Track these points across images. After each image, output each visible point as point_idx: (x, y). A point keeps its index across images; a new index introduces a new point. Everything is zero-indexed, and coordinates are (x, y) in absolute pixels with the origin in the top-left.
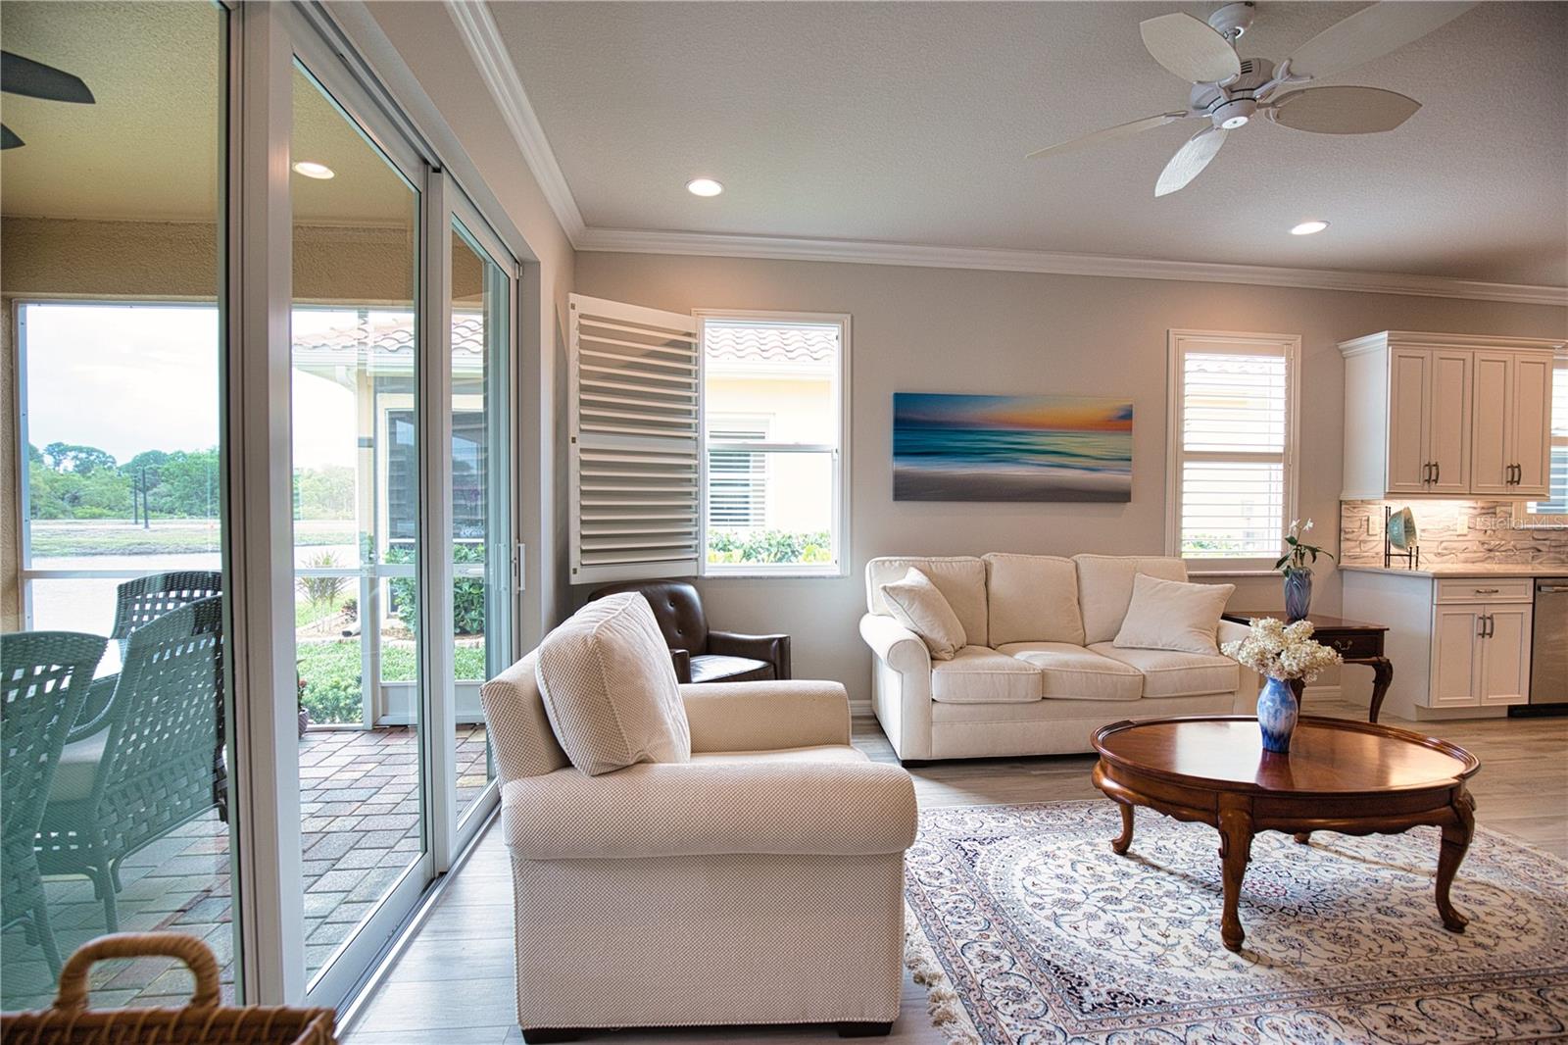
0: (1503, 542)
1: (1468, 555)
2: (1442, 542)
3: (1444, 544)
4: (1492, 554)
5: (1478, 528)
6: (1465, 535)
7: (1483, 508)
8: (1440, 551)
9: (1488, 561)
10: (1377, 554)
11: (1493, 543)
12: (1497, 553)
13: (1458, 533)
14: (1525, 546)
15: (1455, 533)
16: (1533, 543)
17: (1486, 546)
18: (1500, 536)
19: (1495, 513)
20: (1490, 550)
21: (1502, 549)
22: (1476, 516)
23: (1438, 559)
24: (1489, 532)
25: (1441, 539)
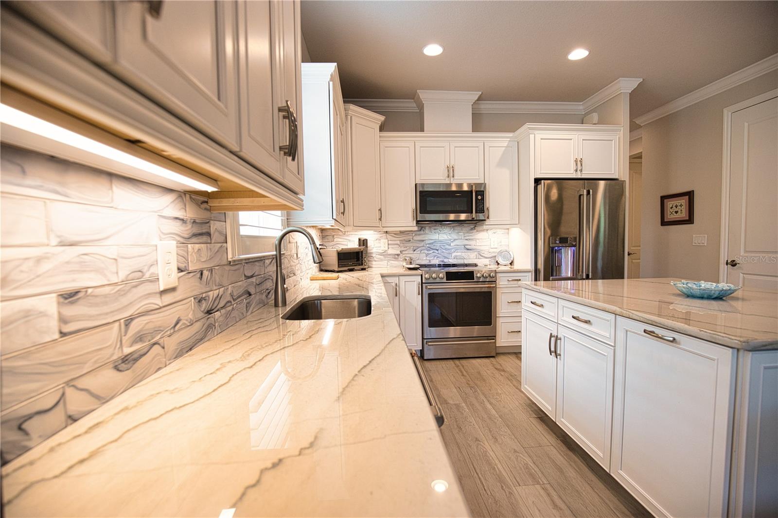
0: (221, 292)
2: (129, 321)
3: (135, 326)
4: (211, 320)
5: (190, 268)
6: (174, 290)
8: (127, 350)
11: (211, 295)
12: (217, 315)
13: (160, 287)
17: (204, 305)
18: (218, 280)
19: (209, 234)
24: (206, 273)
25: (127, 314)
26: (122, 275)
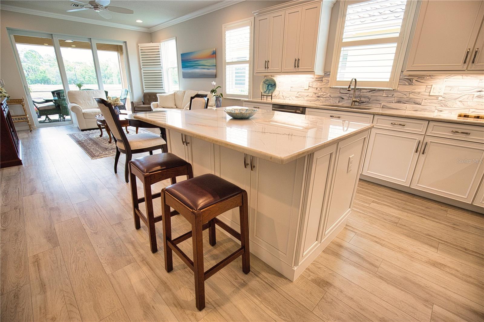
0: (325, 94)
1: (309, 98)
2: (298, 92)
3: (299, 93)
4: (319, 98)
5: (313, 87)
6: (308, 90)
7: (317, 78)
8: (297, 96)
9: (317, 101)
10: (275, 95)
11: (320, 93)
12: (321, 98)
13: (305, 89)
14: (335, 96)
15: (303, 89)
16: (340, 95)
17: (317, 95)
18: (323, 91)
19: (322, 81)
20: (318, 97)
21: (324, 96)
22: (313, 82)
23: (297, 99)
24: (318, 89)
26: (298, 86)
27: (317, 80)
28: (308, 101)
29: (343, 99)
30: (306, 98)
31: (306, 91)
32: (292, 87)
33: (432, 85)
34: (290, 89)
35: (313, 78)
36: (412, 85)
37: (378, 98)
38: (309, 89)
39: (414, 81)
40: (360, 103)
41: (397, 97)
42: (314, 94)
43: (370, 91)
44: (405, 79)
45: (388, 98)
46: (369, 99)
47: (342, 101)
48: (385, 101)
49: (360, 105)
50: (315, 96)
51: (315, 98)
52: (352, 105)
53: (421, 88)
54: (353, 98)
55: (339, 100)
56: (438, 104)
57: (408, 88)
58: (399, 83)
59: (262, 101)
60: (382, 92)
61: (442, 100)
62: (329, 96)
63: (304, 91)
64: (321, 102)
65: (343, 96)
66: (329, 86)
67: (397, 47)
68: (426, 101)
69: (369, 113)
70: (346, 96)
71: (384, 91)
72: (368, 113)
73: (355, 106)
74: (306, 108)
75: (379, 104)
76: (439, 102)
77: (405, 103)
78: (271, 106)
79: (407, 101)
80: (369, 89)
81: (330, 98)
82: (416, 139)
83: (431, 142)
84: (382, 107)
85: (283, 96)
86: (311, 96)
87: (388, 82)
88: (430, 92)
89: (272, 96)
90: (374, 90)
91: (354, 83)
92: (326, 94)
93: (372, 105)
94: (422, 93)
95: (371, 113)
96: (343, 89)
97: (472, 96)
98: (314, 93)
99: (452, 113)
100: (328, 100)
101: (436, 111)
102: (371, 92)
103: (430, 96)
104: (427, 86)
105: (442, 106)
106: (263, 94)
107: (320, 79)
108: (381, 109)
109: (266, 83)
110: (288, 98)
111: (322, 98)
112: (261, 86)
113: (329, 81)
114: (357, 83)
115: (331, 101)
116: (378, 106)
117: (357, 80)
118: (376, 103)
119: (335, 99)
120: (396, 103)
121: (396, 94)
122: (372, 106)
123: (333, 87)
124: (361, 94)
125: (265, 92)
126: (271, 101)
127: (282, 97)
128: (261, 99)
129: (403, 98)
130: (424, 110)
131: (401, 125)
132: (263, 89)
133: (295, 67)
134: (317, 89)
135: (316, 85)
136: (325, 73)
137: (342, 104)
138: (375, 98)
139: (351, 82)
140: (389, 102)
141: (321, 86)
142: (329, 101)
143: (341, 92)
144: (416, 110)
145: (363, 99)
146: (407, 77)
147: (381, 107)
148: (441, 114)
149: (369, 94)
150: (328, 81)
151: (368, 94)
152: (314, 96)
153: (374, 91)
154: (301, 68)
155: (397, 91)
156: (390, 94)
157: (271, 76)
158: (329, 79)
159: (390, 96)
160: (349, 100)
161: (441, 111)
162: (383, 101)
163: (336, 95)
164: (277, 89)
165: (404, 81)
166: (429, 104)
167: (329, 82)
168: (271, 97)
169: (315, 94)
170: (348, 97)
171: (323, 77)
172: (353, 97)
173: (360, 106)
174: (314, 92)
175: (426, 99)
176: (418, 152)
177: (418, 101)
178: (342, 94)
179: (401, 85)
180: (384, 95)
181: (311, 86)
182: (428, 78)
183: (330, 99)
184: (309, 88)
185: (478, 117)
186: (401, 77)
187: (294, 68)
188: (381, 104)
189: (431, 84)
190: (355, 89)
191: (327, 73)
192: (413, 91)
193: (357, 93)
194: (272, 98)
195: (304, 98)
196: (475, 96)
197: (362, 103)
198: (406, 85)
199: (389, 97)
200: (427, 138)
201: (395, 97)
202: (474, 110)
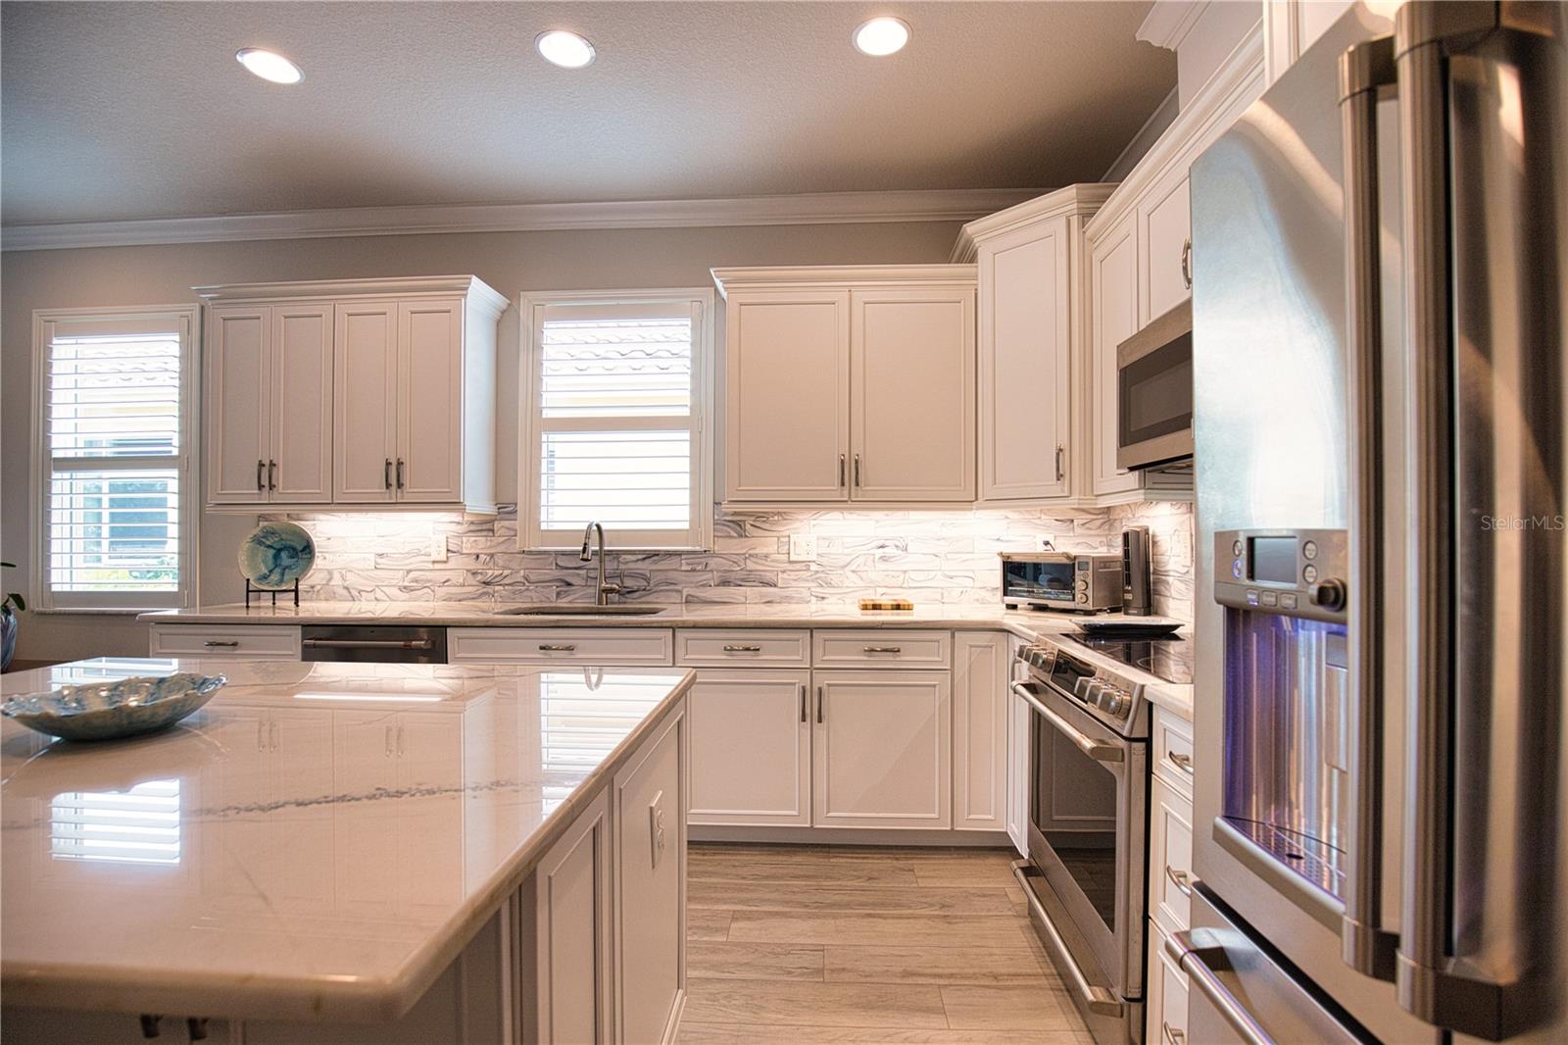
0: (506, 572)
1: (453, 590)
2: (409, 571)
3: (412, 575)
4: (489, 589)
5: (464, 551)
6: (445, 562)
7: (472, 523)
8: (406, 584)
9: (485, 598)
10: (312, 587)
11: (490, 572)
12: (497, 588)
13: (432, 559)
14: (542, 578)
15: (426, 558)
16: (558, 574)
17: (479, 577)
18: (501, 563)
19: (493, 531)
20: (486, 583)
21: (506, 581)
22: (460, 536)
23: (406, 596)
24: (482, 557)
25: (408, 568)
26: (406, 550)
27: (473, 528)
28: (449, 599)
29: (569, 584)
30: (442, 591)
31: (437, 566)
32: (381, 555)
33: (789, 536)
34: (376, 563)
35: (459, 523)
36: (746, 536)
37: (671, 574)
38: (447, 558)
39: (748, 526)
40: (623, 595)
41: (718, 571)
42: (469, 575)
43: (644, 559)
44: (728, 524)
45: (695, 573)
46: (648, 580)
47: (566, 592)
48: (692, 583)
49: (624, 599)
50: (474, 583)
51: (475, 588)
52: (600, 603)
53: (766, 544)
54: (601, 583)
55: (559, 589)
56: (813, 581)
57: (735, 546)
58: (716, 534)
59: (253, 614)
60: (678, 559)
61: (817, 572)
62: (523, 580)
63: (431, 566)
64: (500, 600)
65: (569, 575)
66: (517, 547)
67: (692, 441)
68: (785, 576)
69: (660, 625)
70: (578, 575)
71: (683, 557)
72: (655, 625)
73: (609, 606)
74: (449, 626)
75: (675, 594)
76: (812, 575)
77: (740, 586)
78: (298, 631)
79: (743, 580)
80: (639, 551)
81: (527, 584)
82: (795, 684)
83: (829, 685)
84: (686, 602)
85: (347, 588)
86: (461, 580)
87: (687, 530)
88: (789, 553)
89: (296, 591)
90: (656, 554)
91: (595, 535)
92: (511, 574)
93: (657, 598)
94: (773, 557)
95: (665, 625)
96: (564, 554)
97: (872, 557)
98: (468, 571)
99: (847, 601)
100: (521, 592)
101: (814, 599)
102: (647, 561)
103: (790, 562)
104: (778, 538)
105: (822, 586)
106: (254, 585)
107: (485, 526)
108: (684, 605)
109: (268, 543)
110: (371, 596)
111: (501, 588)
112: (242, 558)
113: (516, 530)
114: (605, 535)
115: (533, 594)
116: (676, 597)
117: (604, 527)
118: (667, 591)
119: (543, 587)
120: (718, 585)
121: (713, 563)
122: (658, 601)
123: (533, 549)
124: (622, 567)
125: (265, 577)
126: (297, 614)
127: (345, 592)
128: (248, 607)
129: (733, 571)
130: (787, 599)
131: (748, 649)
132: (253, 566)
133: (388, 486)
134: (478, 557)
135: (472, 547)
136: (499, 508)
137: (570, 602)
138: (660, 577)
139: (588, 533)
140: (702, 585)
141: (490, 547)
142: (525, 593)
143: (559, 563)
144: (769, 602)
145: (629, 583)
146: (730, 518)
147: (684, 601)
148: (823, 605)
149: (645, 567)
150: (512, 533)
151: (640, 565)
152: (471, 580)
153: (655, 558)
154: (409, 492)
155: (715, 555)
156: (699, 564)
157: (288, 515)
158: (517, 524)
159: (699, 568)
160: (590, 586)
161: (823, 598)
162: (686, 583)
163: (545, 574)
164: (318, 562)
165: (725, 528)
166: (794, 584)
167: (516, 536)
168: (293, 593)
169: (474, 574)
170: (583, 578)
171: (493, 518)
172: (601, 575)
173: (625, 603)
174: (467, 568)
175: (784, 572)
176: (808, 719)
177: (769, 577)
178: (565, 571)
179: (720, 539)
180: (683, 568)
181: (455, 550)
182: (776, 518)
183: (527, 590)
184: (450, 554)
185: (898, 607)
186: (716, 517)
187: (384, 490)
188: (680, 592)
189: (787, 533)
190: (601, 554)
191: (505, 509)
192: (751, 552)
193: (610, 566)
194: (300, 598)
195: (433, 591)
196: (877, 557)
197: (629, 592)
198: (732, 537)
199: (699, 571)
200: (818, 676)
201: (712, 571)
202: (884, 590)
